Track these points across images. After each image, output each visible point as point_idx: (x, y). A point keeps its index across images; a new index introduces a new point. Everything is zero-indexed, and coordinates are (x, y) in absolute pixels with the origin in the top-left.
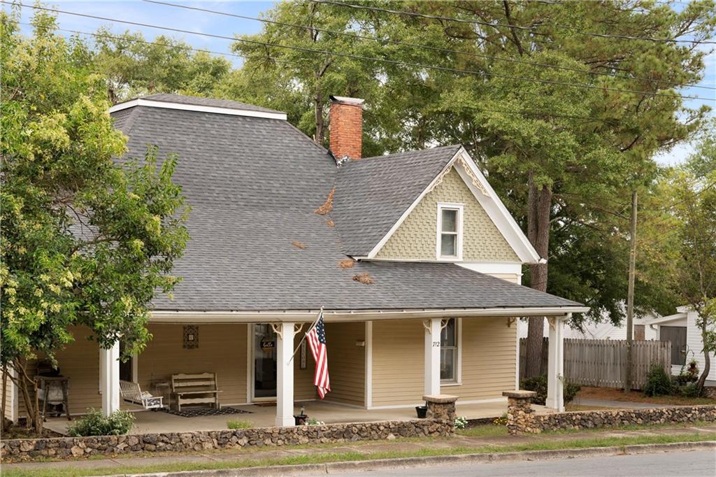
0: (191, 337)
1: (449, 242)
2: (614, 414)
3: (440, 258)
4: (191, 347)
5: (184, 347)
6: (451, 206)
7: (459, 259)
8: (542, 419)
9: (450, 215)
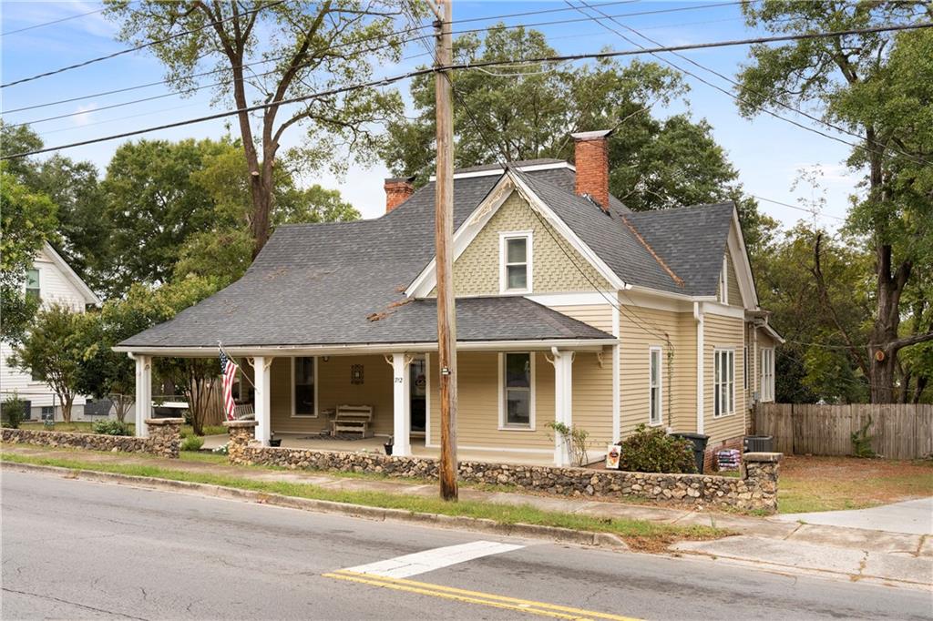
0: (357, 375)
1: (517, 273)
2: (342, 457)
3: (503, 291)
4: (357, 383)
5: (352, 382)
6: (516, 234)
7: (527, 291)
8: (253, 452)
9: (517, 246)
